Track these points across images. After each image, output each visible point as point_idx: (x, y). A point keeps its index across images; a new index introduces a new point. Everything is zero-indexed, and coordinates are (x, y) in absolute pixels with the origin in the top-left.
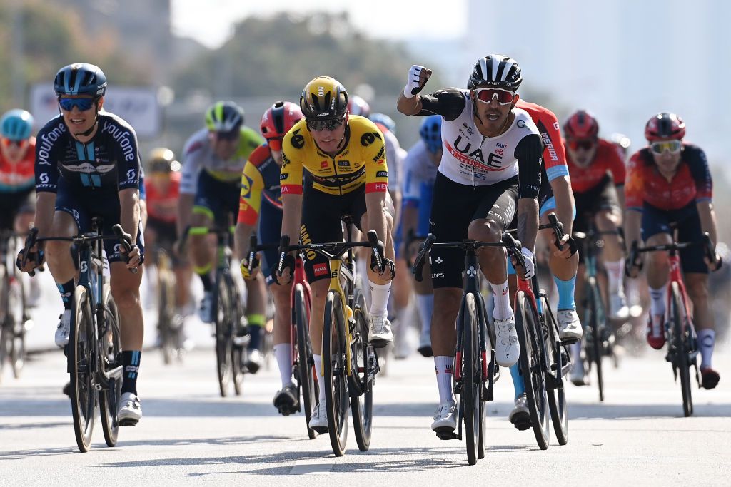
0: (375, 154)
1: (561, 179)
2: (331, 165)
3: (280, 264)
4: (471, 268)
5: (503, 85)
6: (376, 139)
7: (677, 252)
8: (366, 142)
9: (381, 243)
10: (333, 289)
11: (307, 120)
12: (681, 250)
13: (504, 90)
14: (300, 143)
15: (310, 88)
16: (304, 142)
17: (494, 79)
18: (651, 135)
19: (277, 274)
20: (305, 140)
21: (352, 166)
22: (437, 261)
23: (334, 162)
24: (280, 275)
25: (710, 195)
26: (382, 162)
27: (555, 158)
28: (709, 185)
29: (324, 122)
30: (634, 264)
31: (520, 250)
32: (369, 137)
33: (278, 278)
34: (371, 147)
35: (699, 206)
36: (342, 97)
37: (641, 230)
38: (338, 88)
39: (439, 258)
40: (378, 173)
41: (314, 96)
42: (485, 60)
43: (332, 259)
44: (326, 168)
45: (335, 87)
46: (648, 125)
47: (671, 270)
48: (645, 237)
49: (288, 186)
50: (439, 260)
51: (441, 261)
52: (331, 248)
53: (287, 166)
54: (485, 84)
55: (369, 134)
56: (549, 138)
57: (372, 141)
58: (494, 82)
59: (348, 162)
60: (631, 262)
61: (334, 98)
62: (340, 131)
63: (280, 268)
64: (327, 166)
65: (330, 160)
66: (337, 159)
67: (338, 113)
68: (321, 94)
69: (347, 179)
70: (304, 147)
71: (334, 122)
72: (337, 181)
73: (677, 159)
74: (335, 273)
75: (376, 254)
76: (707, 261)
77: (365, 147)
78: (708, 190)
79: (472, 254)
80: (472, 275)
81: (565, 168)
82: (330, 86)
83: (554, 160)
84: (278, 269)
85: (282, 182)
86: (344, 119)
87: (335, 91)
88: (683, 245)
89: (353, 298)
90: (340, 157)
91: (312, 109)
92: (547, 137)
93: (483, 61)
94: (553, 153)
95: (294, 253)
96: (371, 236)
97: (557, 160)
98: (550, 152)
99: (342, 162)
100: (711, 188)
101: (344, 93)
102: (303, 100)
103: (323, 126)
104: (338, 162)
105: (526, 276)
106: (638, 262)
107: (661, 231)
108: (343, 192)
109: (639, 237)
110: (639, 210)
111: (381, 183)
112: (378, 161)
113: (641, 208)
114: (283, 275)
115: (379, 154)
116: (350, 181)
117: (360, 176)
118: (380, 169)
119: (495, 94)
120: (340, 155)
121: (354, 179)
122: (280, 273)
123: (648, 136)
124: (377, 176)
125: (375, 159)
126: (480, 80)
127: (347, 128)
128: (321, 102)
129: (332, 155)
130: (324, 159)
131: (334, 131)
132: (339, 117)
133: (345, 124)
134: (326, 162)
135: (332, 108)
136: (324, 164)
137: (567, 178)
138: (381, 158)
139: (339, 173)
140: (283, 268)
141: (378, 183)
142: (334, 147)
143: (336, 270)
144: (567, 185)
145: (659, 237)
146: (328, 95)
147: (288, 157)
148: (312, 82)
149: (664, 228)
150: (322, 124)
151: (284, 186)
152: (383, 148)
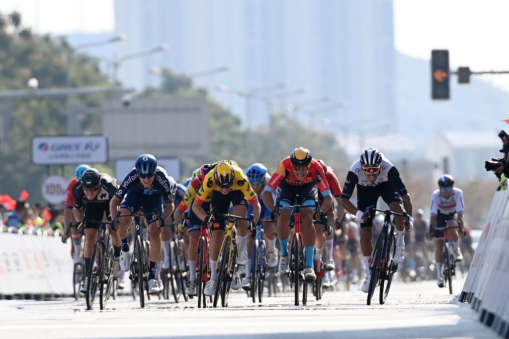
3: (210, 220)
6: (245, 182)
8: (240, 184)
16: (213, 184)
17: (370, 164)
27: (325, 186)
55: (241, 181)
57: (243, 184)
61: (230, 177)
63: (209, 221)
77: (241, 187)
94: (323, 185)
124: (251, 196)
125: (248, 190)
128: (225, 178)
141: (253, 198)
143: (231, 227)
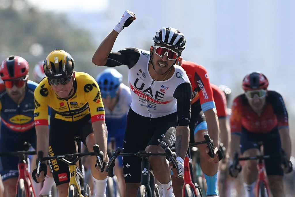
0: (94, 97)
1: (211, 110)
2: (66, 104)
4: (145, 169)
5: (173, 47)
6: (94, 87)
7: (263, 161)
8: (87, 89)
9: (102, 153)
10: (72, 183)
11: (48, 78)
12: (266, 160)
13: (173, 51)
14: (46, 93)
15: (50, 58)
16: (48, 92)
17: (169, 42)
18: (247, 86)
19: (36, 176)
20: (49, 91)
21: (79, 104)
22: (126, 166)
23: (68, 103)
24: (38, 177)
25: (287, 124)
26: (99, 101)
27: (206, 97)
28: (286, 118)
29: (59, 79)
30: (236, 168)
31: (176, 158)
32: (89, 87)
33: (37, 179)
34: (90, 93)
35: (280, 131)
36: (70, 63)
37: (241, 146)
38: (67, 57)
39: (128, 164)
40: (97, 109)
41: (52, 64)
42: (166, 29)
43: (71, 164)
44: (63, 106)
45: (65, 57)
46: (244, 80)
47: (259, 172)
48: (243, 150)
49: (40, 121)
50: (128, 165)
51: (129, 166)
52: (70, 157)
53: (39, 108)
54: (162, 44)
55: (89, 85)
56: (203, 84)
57: (91, 89)
58: (168, 44)
59: (76, 102)
60: (234, 167)
61: (65, 64)
62: (70, 84)
64: (63, 105)
65: (65, 102)
66: (69, 101)
67: (68, 74)
68: (56, 62)
69: (77, 112)
70: (49, 95)
71: (66, 79)
72: (71, 114)
73: (264, 102)
74: (73, 173)
75: (99, 160)
76: (283, 167)
77: (86, 94)
78: (286, 121)
79: (146, 160)
80: (145, 174)
81: (213, 103)
82: (62, 56)
83: (206, 98)
84: (37, 173)
85: (35, 118)
86: (72, 77)
87: (65, 59)
88: (267, 157)
89: (83, 189)
90: (71, 100)
91: (51, 72)
92: (201, 83)
93: (164, 30)
94: (205, 94)
95: (46, 161)
96: (96, 148)
97: (208, 98)
98: (203, 93)
99: (73, 102)
100: (287, 119)
101: (71, 60)
102: (45, 66)
103: (59, 82)
104: (70, 102)
105: (179, 175)
106: (238, 167)
107: (253, 147)
108: (75, 120)
109: (239, 150)
110: (238, 134)
111: (101, 115)
112: (97, 101)
113: (240, 133)
114: (40, 176)
115: (97, 96)
116: (79, 113)
117: (85, 110)
118: (98, 106)
119: (166, 52)
120: (71, 99)
121: (81, 112)
122: (38, 175)
123: (244, 87)
124: (98, 111)
125: (95, 100)
126: (160, 41)
127: (75, 82)
128: (57, 67)
129: (66, 99)
130: (62, 101)
131: (66, 85)
132: (69, 76)
133: (73, 80)
134: (63, 103)
135: (64, 71)
136: (62, 104)
137: (215, 110)
138: (98, 99)
139: (71, 109)
140: (40, 172)
141: (99, 115)
142: (66, 95)
143: (74, 171)
144: (215, 115)
145: (251, 150)
146: (61, 62)
147: (39, 102)
148: (50, 54)
149: (255, 145)
150: (58, 81)
151: (37, 121)
152: (98, 93)
